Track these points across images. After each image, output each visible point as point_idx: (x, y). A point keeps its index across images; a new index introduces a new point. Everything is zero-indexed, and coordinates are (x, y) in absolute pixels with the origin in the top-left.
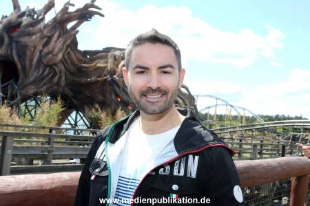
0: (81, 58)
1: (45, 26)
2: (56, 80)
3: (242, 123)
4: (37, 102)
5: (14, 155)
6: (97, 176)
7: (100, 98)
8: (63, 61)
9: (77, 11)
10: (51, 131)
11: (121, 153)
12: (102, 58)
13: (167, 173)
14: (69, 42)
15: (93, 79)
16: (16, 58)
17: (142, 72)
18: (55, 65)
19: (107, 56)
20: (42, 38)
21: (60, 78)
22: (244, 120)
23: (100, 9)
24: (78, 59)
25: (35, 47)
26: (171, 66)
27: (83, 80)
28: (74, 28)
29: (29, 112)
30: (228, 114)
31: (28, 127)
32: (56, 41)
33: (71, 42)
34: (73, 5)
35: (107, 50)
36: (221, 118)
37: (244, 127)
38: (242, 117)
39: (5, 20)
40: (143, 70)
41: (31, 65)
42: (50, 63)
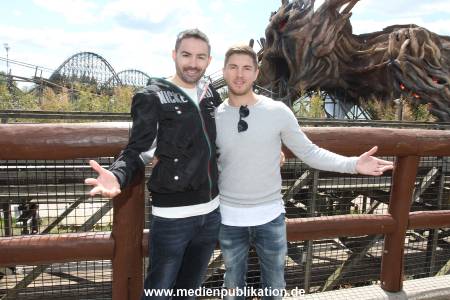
0: (357, 44)
1: (313, 16)
2: (328, 72)
7: (380, 87)
8: (336, 50)
12: (380, 41)
14: (340, 28)
15: (371, 66)
19: (387, 37)
21: (333, 69)
24: (353, 45)
25: (304, 40)
27: (360, 69)
28: (347, 11)
32: (326, 29)
33: (344, 28)
35: (389, 30)
39: (274, 17)
41: (301, 59)
42: (321, 54)
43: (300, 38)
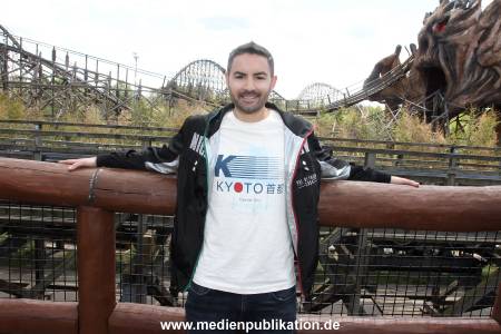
1: (481, 16)
2: (497, 84)
16: (443, 63)
18: (497, 64)
20: (476, 32)
25: (468, 45)
29: (462, 127)
32: (498, 32)
39: (429, 19)
41: (462, 70)
42: (490, 63)
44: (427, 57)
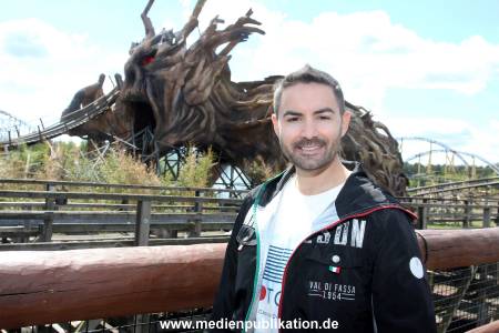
0: (236, 92)
1: (187, 53)
2: (203, 124)
3: (470, 176)
4: (179, 155)
5: (152, 226)
6: (245, 246)
7: (264, 146)
8: (213, 98)
9: (227, 29)
10: (197, 194)
11: (273, 218)
12: (263, 91)
13: (327, 241)
14: (219, 72)
15: (253, 120)
16: (151, 99)
17: (295, 119)
18: (202, 104)
19: (271, 88)
20: (183, 69)
21: (209, 121)
22: (474, 173)
23: (259, 24)
24: (232, 95)
25: (175, 82)
26: (329, 110)
27: (240, 123)
28: (225, 52)
29: (171, 168)
30: (448, 164)
31: (170, 189)
32: (202, 72)
33: (222, 73)
34: (223, 22)
35: (272, 80)
36: (438, 170)
37: (474, 182)
38: (470, 168)
39: (135, 49)
40: (296, 117)
41: (170, 106)
42: (195, 102)
43: (170, 79)
44: (134, 90)
